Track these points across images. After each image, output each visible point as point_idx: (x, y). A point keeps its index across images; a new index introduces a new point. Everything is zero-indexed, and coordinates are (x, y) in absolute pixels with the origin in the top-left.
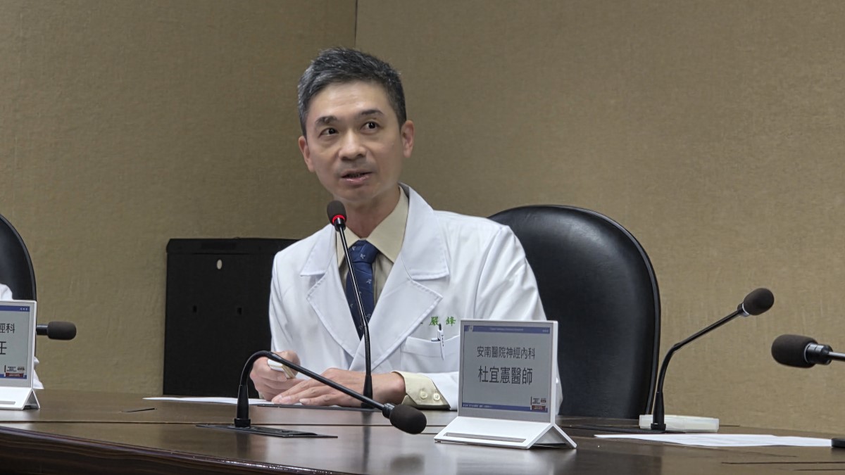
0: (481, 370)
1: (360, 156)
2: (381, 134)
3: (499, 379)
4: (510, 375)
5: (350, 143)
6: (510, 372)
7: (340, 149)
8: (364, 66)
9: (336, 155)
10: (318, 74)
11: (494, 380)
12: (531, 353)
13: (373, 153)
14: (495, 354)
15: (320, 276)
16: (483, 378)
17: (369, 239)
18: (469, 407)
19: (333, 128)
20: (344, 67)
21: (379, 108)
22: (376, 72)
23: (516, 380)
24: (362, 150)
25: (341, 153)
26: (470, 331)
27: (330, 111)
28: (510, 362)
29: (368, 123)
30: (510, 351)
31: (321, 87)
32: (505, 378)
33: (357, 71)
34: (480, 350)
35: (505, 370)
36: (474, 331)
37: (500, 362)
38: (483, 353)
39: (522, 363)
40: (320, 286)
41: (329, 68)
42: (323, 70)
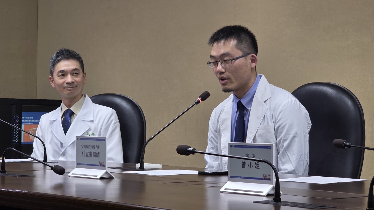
0: (83, 152)
1: (73, 82)
2: (79, 76)
3: (89, 155)
4: (92, 154)
5: (69, 79)
6: (92, 153)
7: (66, 80)
8: (73, 55)
9: (64, 82)
10: (58, 57)
11: (87, 156)
12: (99, 147)
13: (76, 81)
14: (87, 147)
15: (55, 121)
16: (83, 155)
17: (70, 109)
18: (79, 164)
19: (63, 74)
20: (67, 55)
21: (78, 68)
22: (77, 57)
23: (94, 156)
24: (73, 80)
25: (66, 82)
26: (79, 140)
27: (62, 69)
28: (92, 150)
29: (74, 73)
30: (92, 147)
31: (59, 61)
32: (91, 155)
33: (71, 56)
34: (82, 146)
35: (91, 153)
36: (80, 139)
37: (89, 150)
38: (83, 147)
39: (96, 150)
40: (55, 123)
41: (62, 55)
42: (60, 55)
